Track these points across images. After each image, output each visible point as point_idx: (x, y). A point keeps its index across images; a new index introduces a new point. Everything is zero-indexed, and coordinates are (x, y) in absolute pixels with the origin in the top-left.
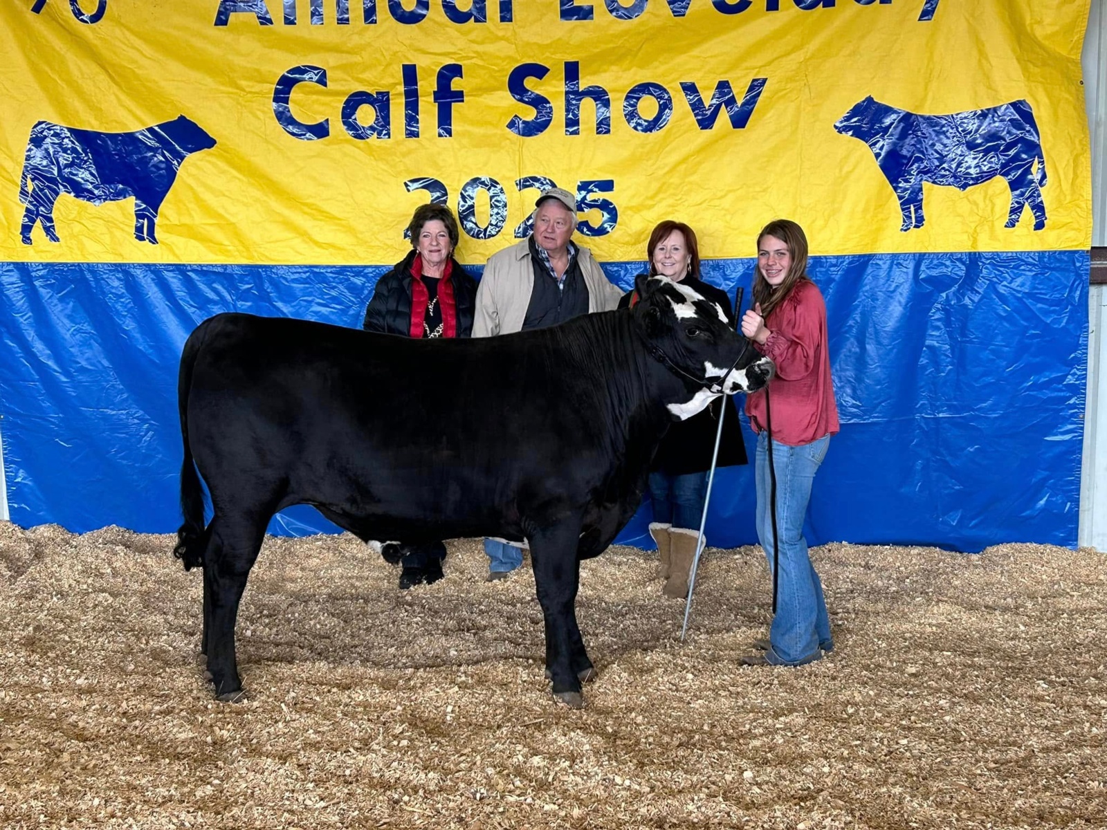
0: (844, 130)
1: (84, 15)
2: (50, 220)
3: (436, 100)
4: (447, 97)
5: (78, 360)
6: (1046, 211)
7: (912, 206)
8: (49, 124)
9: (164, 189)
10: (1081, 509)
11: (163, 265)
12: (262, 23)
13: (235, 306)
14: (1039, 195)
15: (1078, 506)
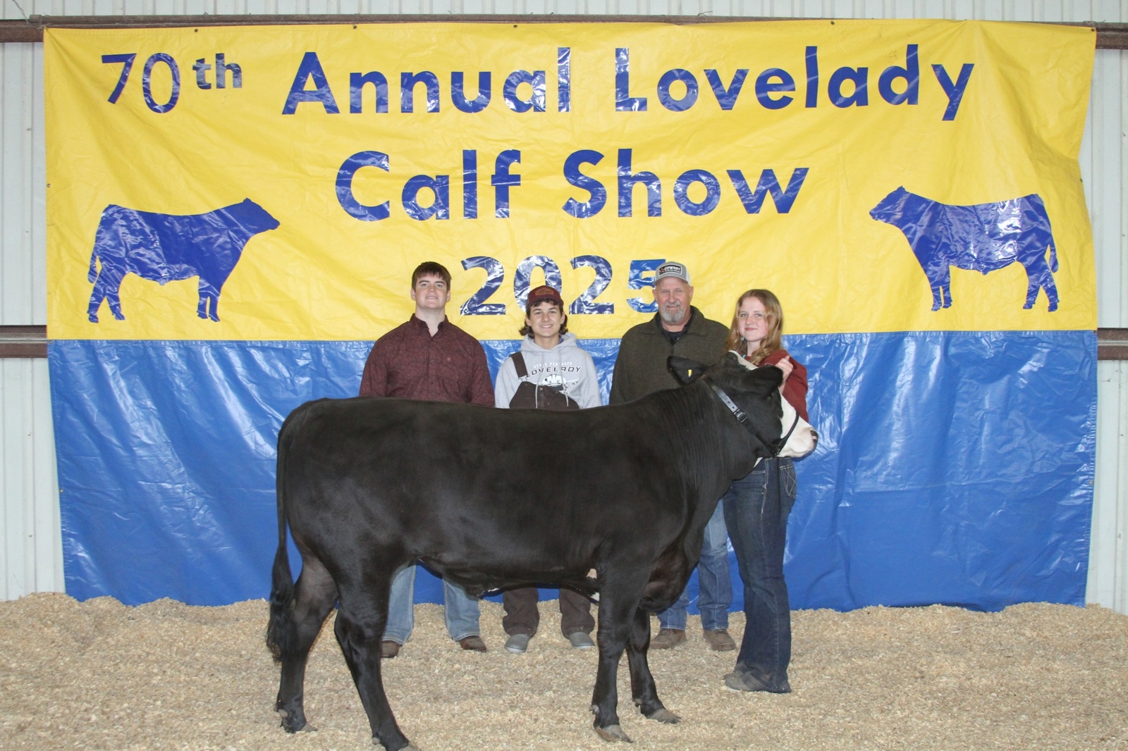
0: (878, 217)
1: (156, 105)
2: (117, 299)
3: (493, 182)
4: (504, 180)
5: (138, 434)
6: (1059, 294)
7: (941, 288)
8: (119, 207)
9: (229, 268)
10: (1089, 568)
11: (225, 342)
12: (328, 112)
13: (293, 382)
14: (1052, 280)
15: (1087, 566)
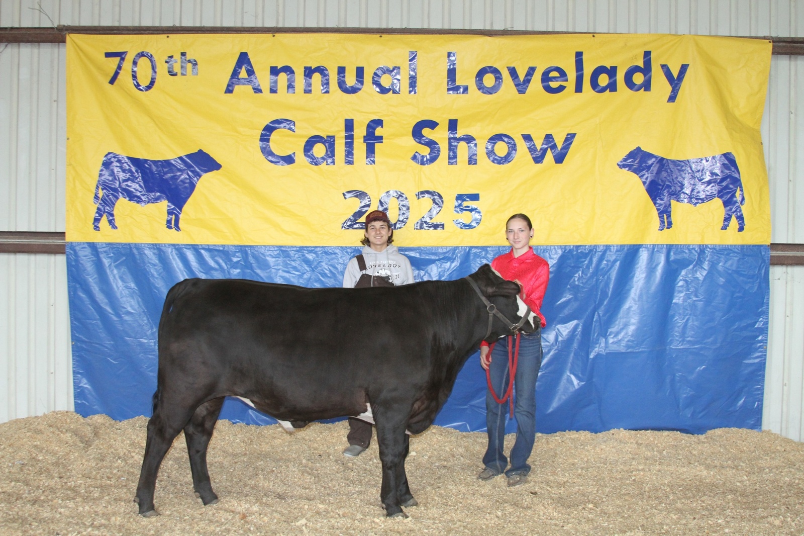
0: (623, 167)
1: (141, 86)
2: (112, 215)
3: (365, 141)
4: (372, 139)
5: (125, 306)
6: (745, 220)
7: (665, 215)
8: (115, 154)
9: (188, 195)
10: (764, 406)
11: (184, 245)
12: (255, 92)
13: (229, 272)
14: (740, 211)
15: (762, 404)
